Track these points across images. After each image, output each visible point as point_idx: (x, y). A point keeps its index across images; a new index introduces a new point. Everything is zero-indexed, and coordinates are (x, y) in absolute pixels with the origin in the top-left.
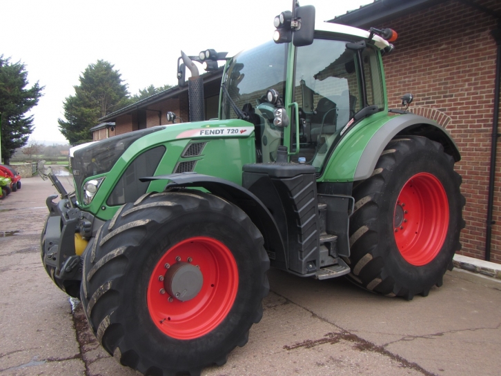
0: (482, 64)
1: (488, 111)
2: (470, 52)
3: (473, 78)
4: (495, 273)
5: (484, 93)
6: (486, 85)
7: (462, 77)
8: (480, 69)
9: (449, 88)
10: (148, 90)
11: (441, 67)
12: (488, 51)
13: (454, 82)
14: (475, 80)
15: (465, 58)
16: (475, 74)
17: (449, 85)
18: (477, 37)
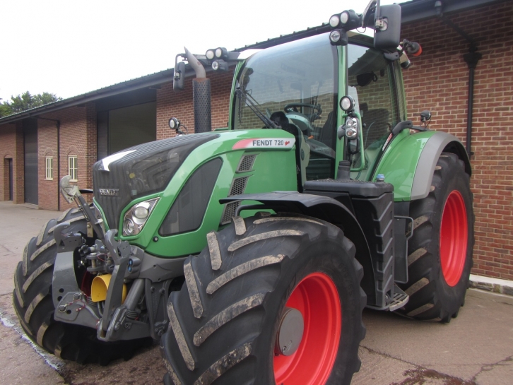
0: (453, 85)
1: (461, 130)
2: (440, 73)
3: (445, 98)
4: (493, 287)
5: (456, 112)
6: (458, 105)
7: (433, 97)
8: (452, 90)
9: (420, 106)
10: (23, 97)
11: (410, 86)
12: (459, 73)
13: (424, 101)
14: (446, 100)
15: (436, 78)
16: (447, 95)
17: (419, 104)
18: (447, 59)
